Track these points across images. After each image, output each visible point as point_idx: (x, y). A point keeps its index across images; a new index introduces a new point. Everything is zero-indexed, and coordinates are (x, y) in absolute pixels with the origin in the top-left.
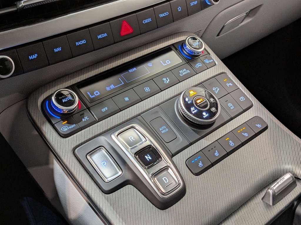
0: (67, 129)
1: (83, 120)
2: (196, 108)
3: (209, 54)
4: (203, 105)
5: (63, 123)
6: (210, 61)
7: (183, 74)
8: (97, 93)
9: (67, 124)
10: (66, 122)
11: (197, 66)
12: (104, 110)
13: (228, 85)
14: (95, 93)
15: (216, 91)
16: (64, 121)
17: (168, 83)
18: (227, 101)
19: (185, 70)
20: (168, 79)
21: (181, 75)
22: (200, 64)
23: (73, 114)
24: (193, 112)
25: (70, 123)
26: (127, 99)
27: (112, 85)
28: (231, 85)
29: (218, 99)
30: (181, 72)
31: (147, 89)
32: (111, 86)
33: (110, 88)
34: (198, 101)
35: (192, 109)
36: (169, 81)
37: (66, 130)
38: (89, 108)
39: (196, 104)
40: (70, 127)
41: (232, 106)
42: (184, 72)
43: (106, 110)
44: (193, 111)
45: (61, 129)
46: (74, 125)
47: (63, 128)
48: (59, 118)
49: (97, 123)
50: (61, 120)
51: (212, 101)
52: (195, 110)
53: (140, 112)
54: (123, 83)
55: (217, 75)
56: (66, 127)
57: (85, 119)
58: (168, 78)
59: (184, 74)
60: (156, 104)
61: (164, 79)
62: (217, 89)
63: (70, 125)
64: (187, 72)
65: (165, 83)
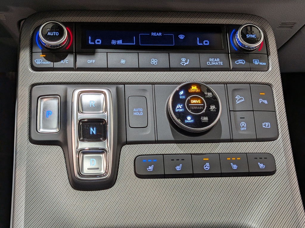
0: (40, 63)
1: (61, 62)
3: (269, 55)
5: (41, 56)
6: (261, 63)
7: (211, 63)
9: (43, 58)
10: (45, 56)
11: (238, 62)
12: (90, 61)
15: (238, 101)
16: (43, 54)
17: (185, 65)
19: (218, 60)
20: (188, 62)
22: (243, 61)
23: (56, 51)
25: (47, 58)
30: (210, 60)
31: (154, 61)
36: (187, 63)
38: (76, 53)
40: (44, 63)
42: (214, 62)
43: (92, 62)
45: (35, 61)
46: (50, 62)
47: (38, 60)
49: (74, 71)
50: (41, 51)
53: (127, 81)
56: (41, 61)
58: (188, 60)
59: (213, 63)
61: (184, 60)
62: (242, 99)
63: (46, 60)
64: (218, 63)
65: (181, 63)
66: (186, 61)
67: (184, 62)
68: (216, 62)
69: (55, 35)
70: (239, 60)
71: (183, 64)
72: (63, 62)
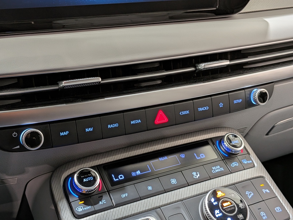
0: (82, 210)
1: (100, 203)
2: (221, 212)
3: (249, 154)
4: (229, 209)
5: (80, 203)
6: (248, 162)
7: (215, 171)
8: (121, 177)
9: (83, 204)
10: (83, 202)
11: (233, 165)
12: (124, 196)
13: (264, 191)
14: (119, 177)
15: (249, 196)
16: (81, 201)
17: (197, 177)
18: (260, 208)
19: (219, 167)
20: (198, 174)
21: (213, 172)
22: (236, 163)
23: (91, 195)
24: (217, 216)
25: (86, 204)
26: (150, 188)
27: (139, 171)
28: (268, 191)
29: (248, 206)
30: (213, 168)
31: (174, 181)
32: (137, 172)
33: (136, 174)
34: (225, 205)
35: (217, 212)
36: (199, 175)
37: (80, 210)
38: (109, 192)
39: (222, 206)
40: (85, 209)
41: (265, 215)
42: (217, 169)
43: (126, 196)
44: (218, 214)
45: (76, 209)
46: (90, 206)
47: (79, 208)
48: (77, 196)
49: (114, 208)
50: (78, 199)
51: (241, 206)
52: (219, 214)
53: (161, 204)
54: (150, 171)
55: (253, 178)
56: (81, 208)
57: (103, 203)
58: (198, 173)
59: (217, 171)
60: (180, 198)
61: (194, 174)
62: (251, 193)
63: (86, 206)
64: (220, 169)
65: (194, 177)
66: (197, 174)
67: (196, 175)
68: (218, 169)
69: (90, 180)
70: (233, 163)
71: (196, 178)
72: (101, 203)
